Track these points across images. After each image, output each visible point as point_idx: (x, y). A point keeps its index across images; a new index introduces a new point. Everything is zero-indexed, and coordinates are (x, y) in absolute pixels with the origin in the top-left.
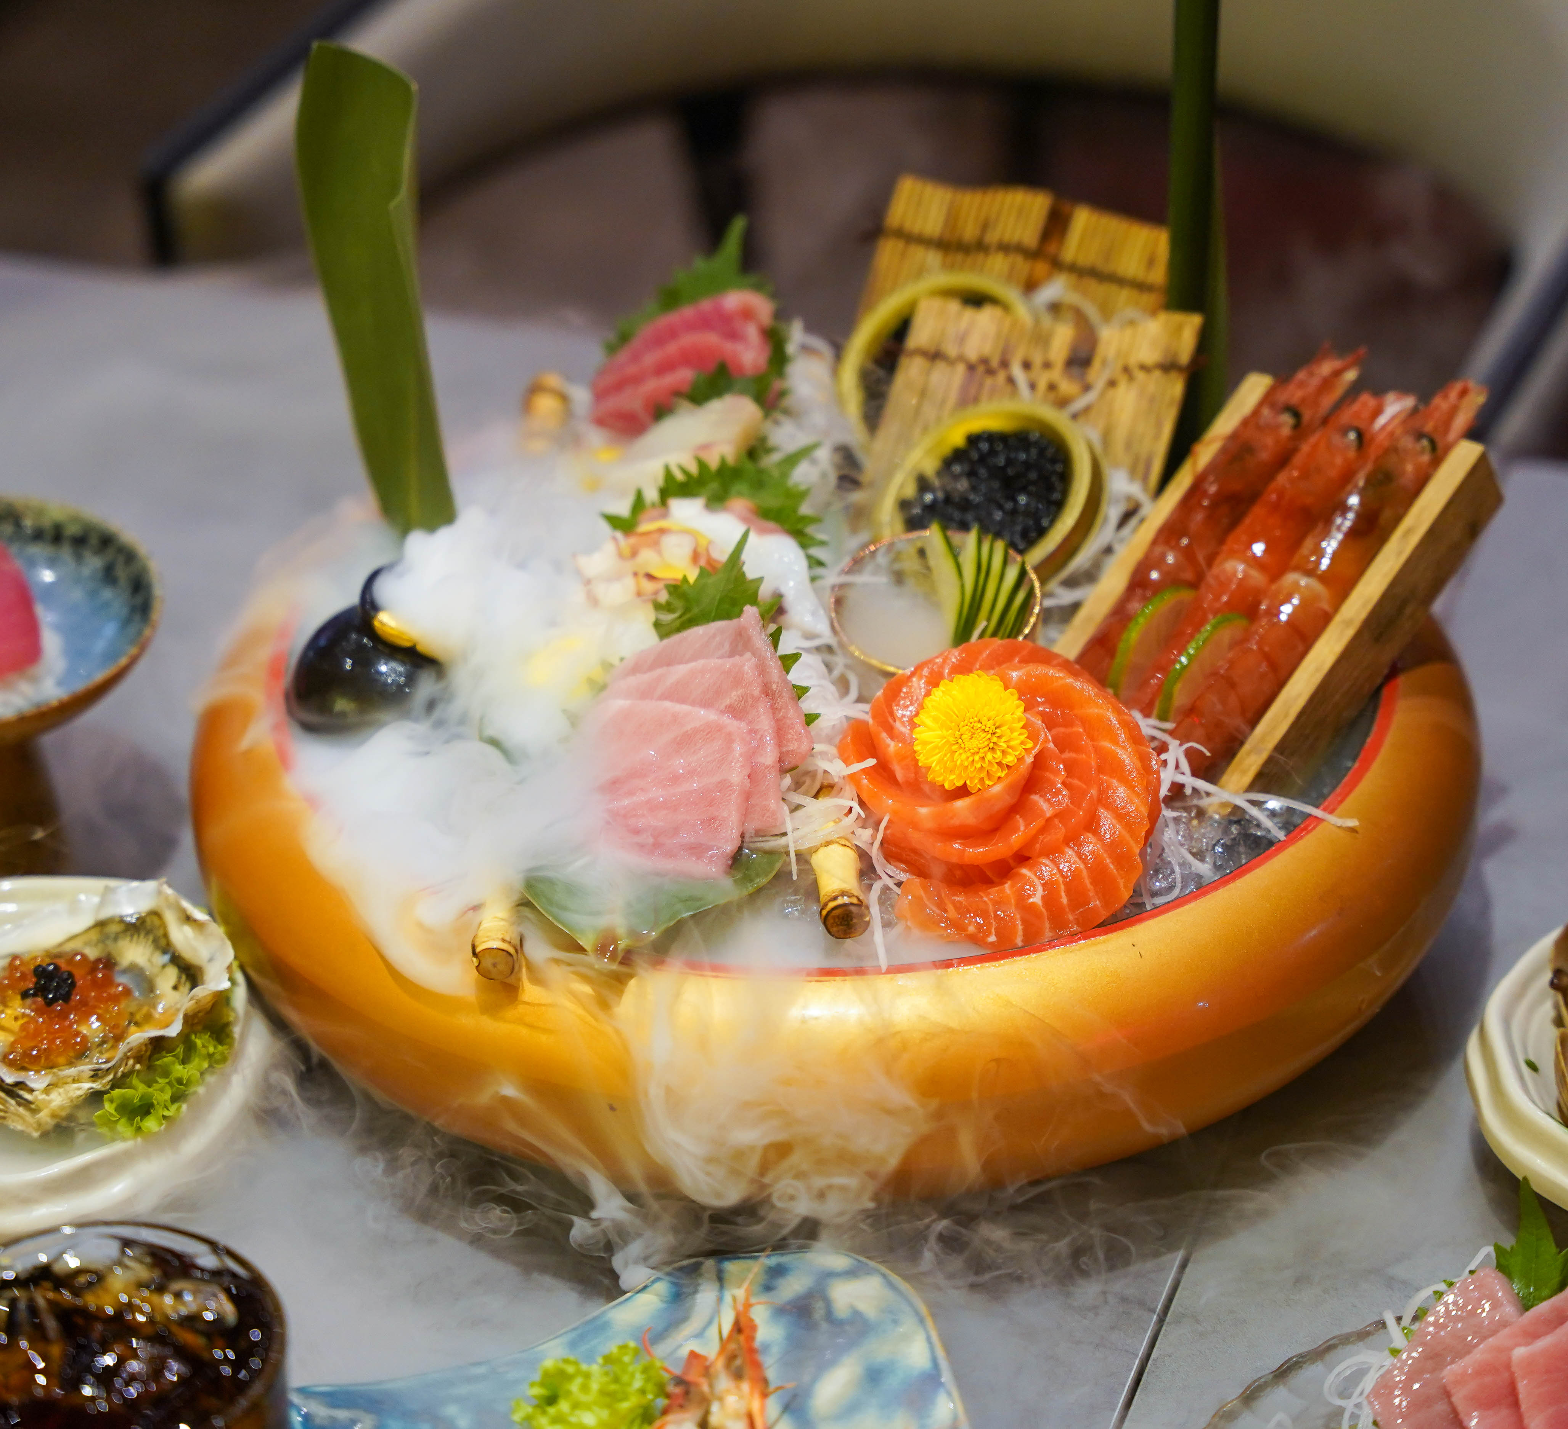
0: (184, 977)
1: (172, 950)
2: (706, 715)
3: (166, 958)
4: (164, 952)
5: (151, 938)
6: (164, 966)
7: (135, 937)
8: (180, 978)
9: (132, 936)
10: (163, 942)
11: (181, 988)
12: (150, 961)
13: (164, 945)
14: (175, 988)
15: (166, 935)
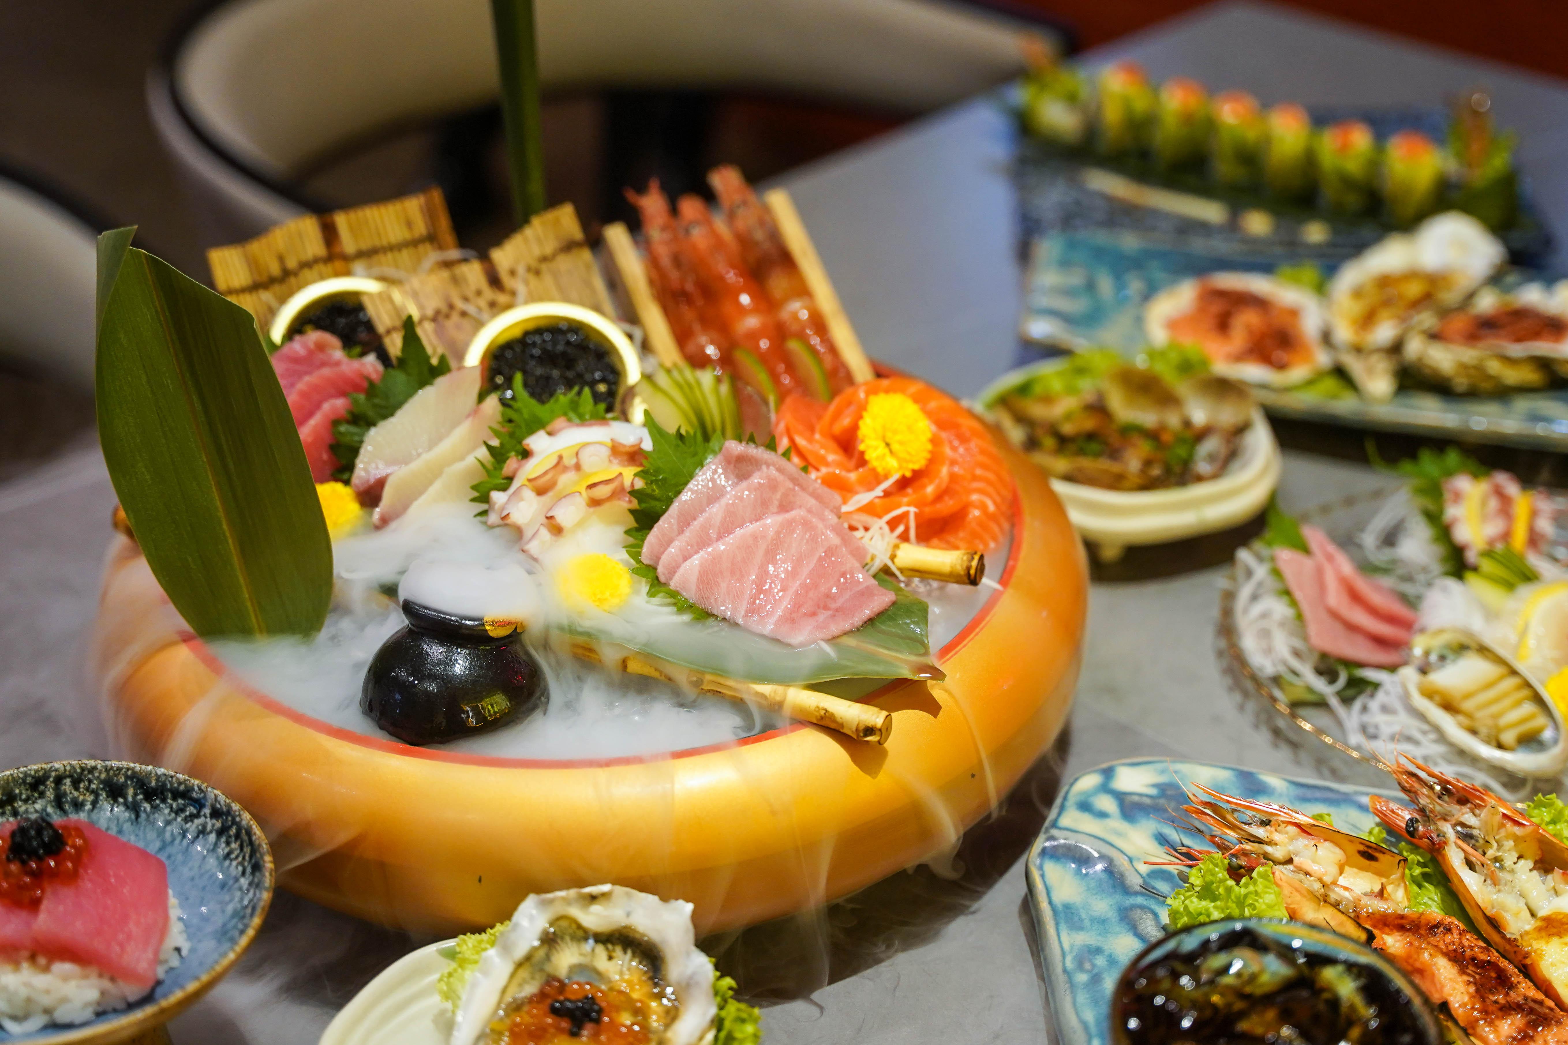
0: (610, 946)
1: (591, 933)
2: (771, 521)
3: (591, 942)
4: (586, 939)
5: (567, 938)
6: (593, 950)
7: (558, 947)
8: (607, 949)
9: (555, 948)
10: (580, 933)
11: (614, 954)
12: (582, 954)
13: (582, 934)
14: (610, 958)
15: (579, 927)
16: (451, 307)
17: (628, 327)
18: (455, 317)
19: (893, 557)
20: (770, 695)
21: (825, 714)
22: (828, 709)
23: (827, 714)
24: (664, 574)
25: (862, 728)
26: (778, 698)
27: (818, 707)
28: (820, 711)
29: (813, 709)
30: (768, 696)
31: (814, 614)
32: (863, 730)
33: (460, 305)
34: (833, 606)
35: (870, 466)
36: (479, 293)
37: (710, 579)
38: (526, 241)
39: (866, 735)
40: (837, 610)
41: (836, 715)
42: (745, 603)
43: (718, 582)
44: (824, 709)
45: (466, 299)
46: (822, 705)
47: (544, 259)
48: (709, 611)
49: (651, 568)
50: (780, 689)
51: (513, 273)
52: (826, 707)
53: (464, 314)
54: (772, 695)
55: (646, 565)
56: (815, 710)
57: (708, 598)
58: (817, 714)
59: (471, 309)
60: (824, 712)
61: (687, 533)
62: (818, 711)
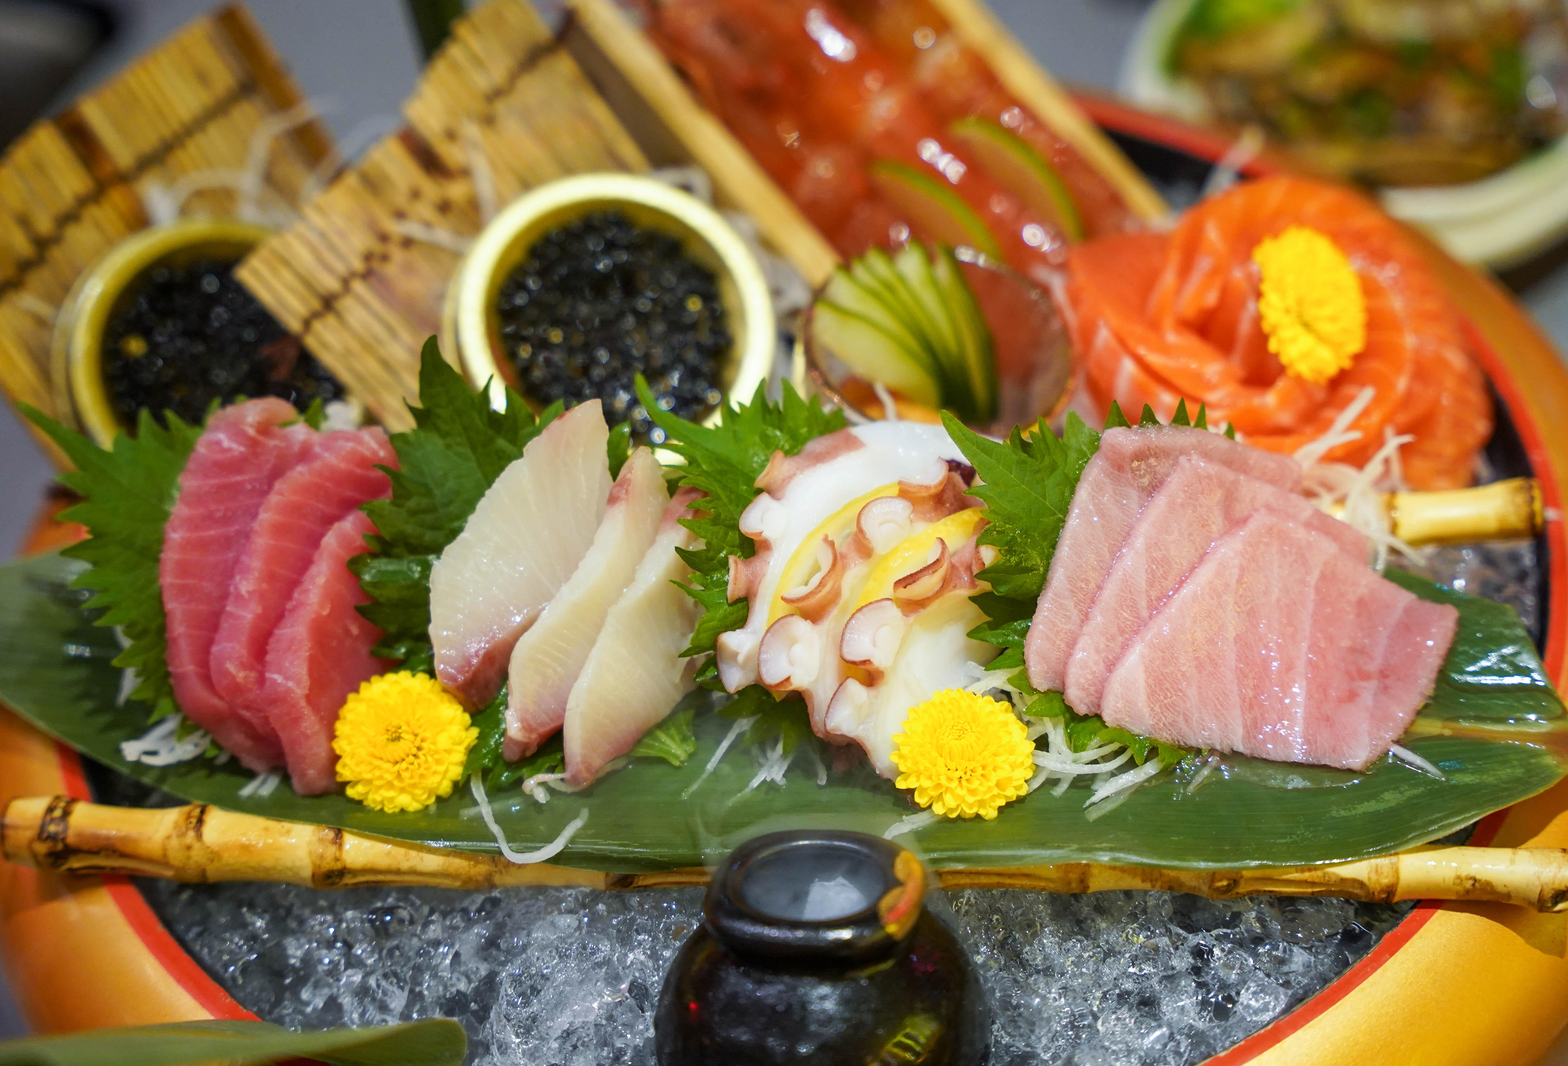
2: (1226, 553)
16: (384, 238)
17: (675, 175)
18: (397, 254)
19: (1394, 528)
20: (1369, 879)
21: (1473, 885)
22: (1478, 877)
23: (1477, 885)
24: (1081, 701)
25: (1550, 895)
26: (1385, 881)
27: (1458, 877)
28: (1464, 882)
29: (1451, 882)
30: (1366, 881)
31: (1352, 696)
32: (1552, 897)
33: (397, 228)
34: (1373, 667)
35: (1290, 372)
36: (416, 194)
37: (1167, 689)
38: (455, 68)
39: (1556, 904)
40: (1383, 674)
41: (1494, 883)
42: (1237, 712)
43: (1181, 690)
44: (1471, 878)
45: (400, 215)
46: (1465, 872)
47: (496, 94)
48: (1182, 743)
49: (1051, 695)
50: (1383, 862)
51: (451, 135)
52: (1472, 874)
53: (408, 243)
54: (1374, 877)
55: (1045, 692)
56: (1454, 884)
57: (1174, 721)
58: (1460, 888)
59: (412, 229)
60: (1471, 882)
61: (1098, 619)
62: (1460, 884)
